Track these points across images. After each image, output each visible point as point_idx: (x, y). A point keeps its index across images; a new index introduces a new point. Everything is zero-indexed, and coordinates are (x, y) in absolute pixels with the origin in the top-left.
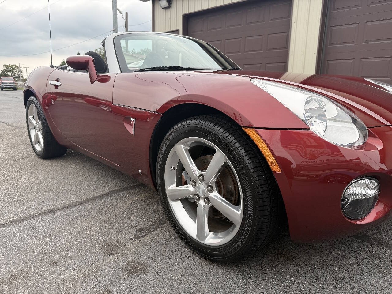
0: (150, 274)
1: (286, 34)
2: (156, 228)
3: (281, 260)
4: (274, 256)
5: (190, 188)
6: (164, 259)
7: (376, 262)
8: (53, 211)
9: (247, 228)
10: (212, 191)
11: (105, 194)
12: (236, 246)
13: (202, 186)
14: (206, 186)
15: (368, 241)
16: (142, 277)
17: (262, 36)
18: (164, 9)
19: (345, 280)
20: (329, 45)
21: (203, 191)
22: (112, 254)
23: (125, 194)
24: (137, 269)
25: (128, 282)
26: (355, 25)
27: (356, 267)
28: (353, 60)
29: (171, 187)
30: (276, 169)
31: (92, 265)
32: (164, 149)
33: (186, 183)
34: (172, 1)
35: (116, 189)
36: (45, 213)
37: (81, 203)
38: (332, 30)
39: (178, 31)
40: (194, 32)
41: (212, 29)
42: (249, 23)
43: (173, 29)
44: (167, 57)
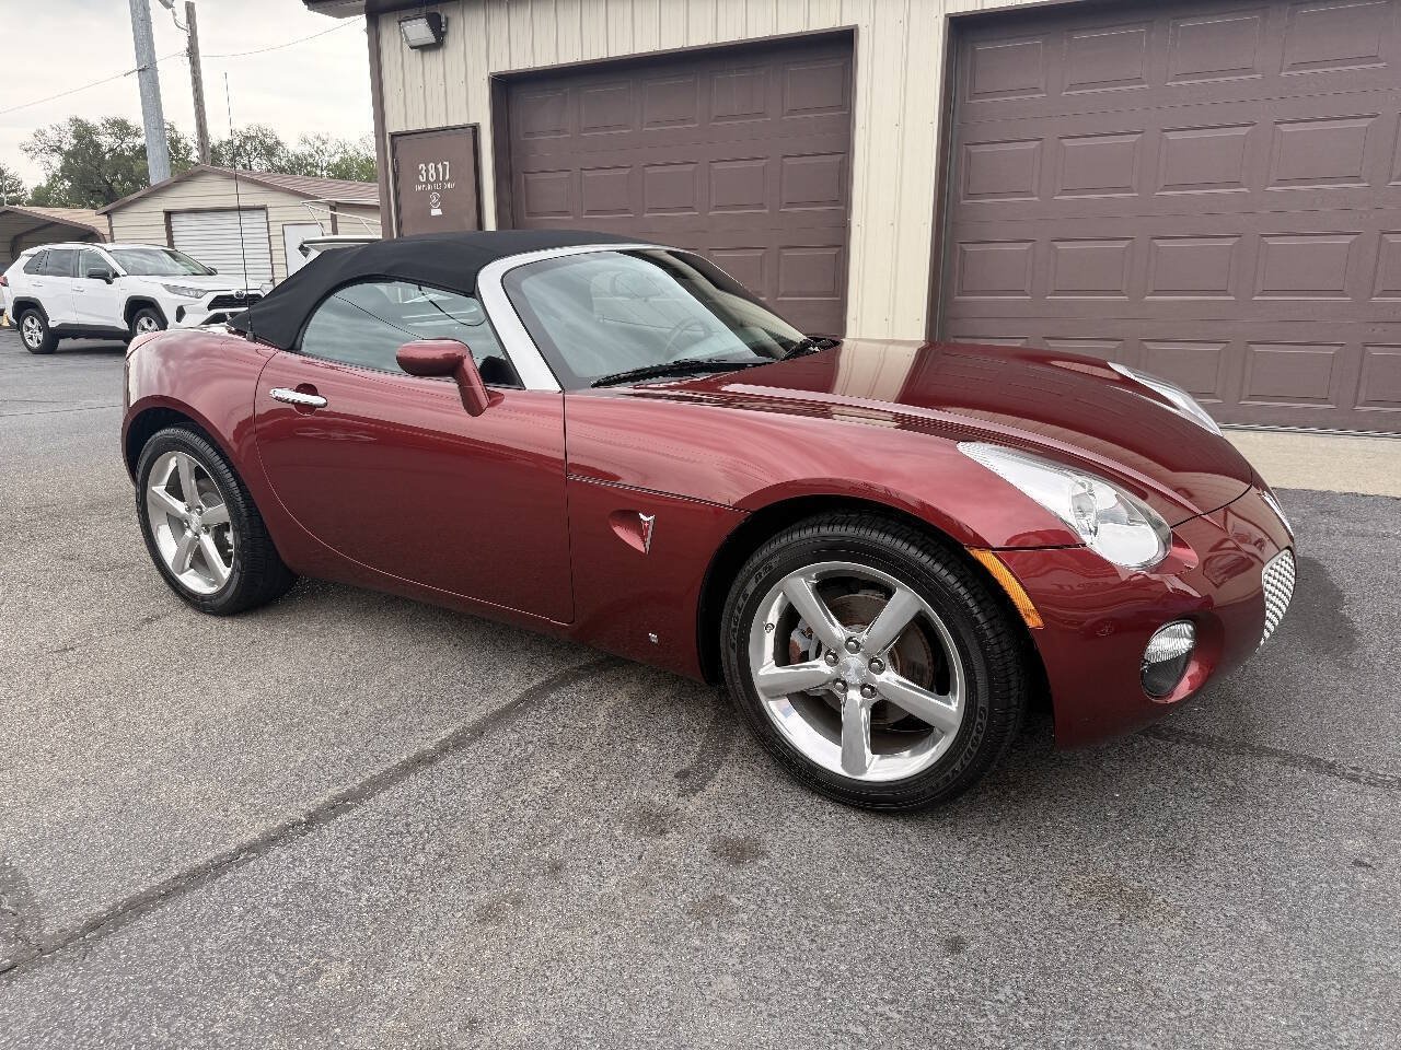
0: (774, 855)
2: (718, 765)
3: (1012, 793)
4: (997, 789)
5: (821, 666)
7: (1182, 773)
9: (974, 734)
10: (881, 670)
11: (521, 701)
12: (949, 773)
13: (854, 661)
14: (867, 662)
15: (1158, 735)
16: (765, 863)
17: (764, 160)
18: (418, 51)
19: (1139, 811)
20: (965, 199)
21: (858, 672)
22: (663, 832)
23: (567, 694)
24: (741, 850)
25: (743, 877)
26: (1033, 145)
27: (1151, 786)
28: (1030, 244)
29: (766, 668)
30: (1033, 621)
31: (640, 858)
32: (751, 587)
33: (804, 657)
34: (447, 26)
35: (536, 682)
36: (408, 768)
37: (478, 731)
38: (969, 155)
39: (475, 129)
40: (531, 134)
41: (595, 128)
42: (719, 118)
43: (457, 120)
44: (436, 212)
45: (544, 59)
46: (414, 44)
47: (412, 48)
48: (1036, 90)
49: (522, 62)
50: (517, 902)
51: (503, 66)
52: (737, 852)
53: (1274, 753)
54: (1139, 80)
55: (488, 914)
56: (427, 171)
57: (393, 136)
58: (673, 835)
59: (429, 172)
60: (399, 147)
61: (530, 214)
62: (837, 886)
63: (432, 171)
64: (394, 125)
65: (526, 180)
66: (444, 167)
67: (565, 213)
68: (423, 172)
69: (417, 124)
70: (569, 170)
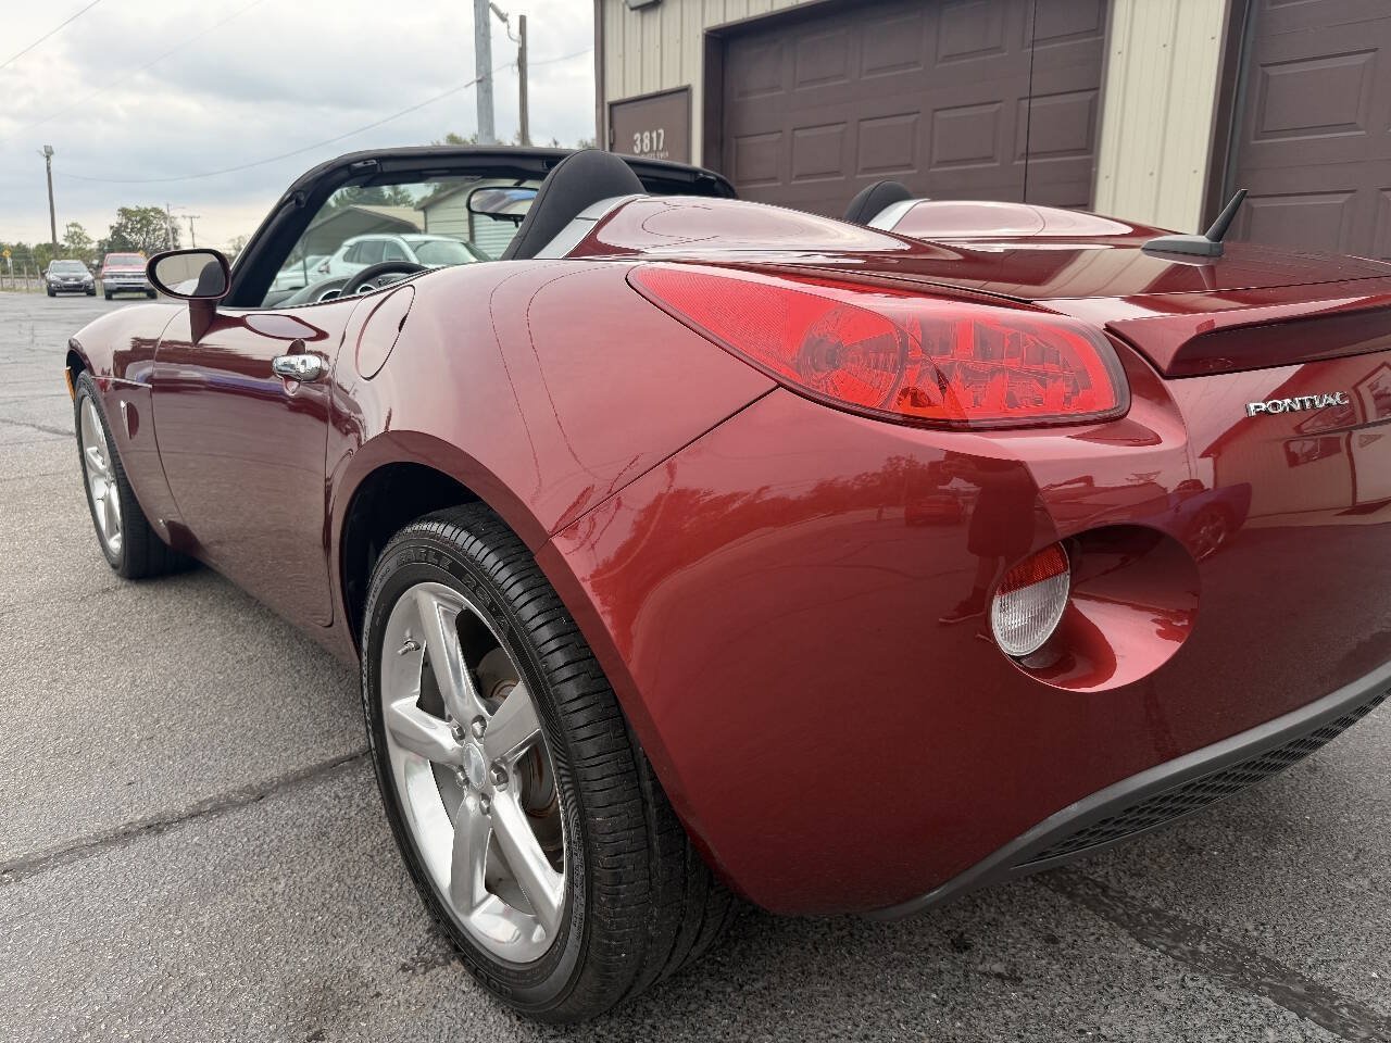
1: (1090, 95)
8: (156, 827)
17: (998, 105)
18: (638, 12)
20: (1256, 139)
22: (318, 1036)
26: (1362, 59)
38: (1266, 78)
39: (686, 90)
40: (744, 94)
41: (810, 82)
42: (949, 57)
43: (669, 85)
45: (760, 7)
46: (633, 4)
47: (632, 9)
49: (736, 14)
51: (716, 19)
56: (642, 141)
57: (612, 105)
59: (644, 142)
60: (617, 118)
63: (647, 141)
64: (613, 95)
65: (737, 145)
66: (658, 135)
67: (774, 179)
68: (638, 142)
69: (633, 92)
70: (781, 131)
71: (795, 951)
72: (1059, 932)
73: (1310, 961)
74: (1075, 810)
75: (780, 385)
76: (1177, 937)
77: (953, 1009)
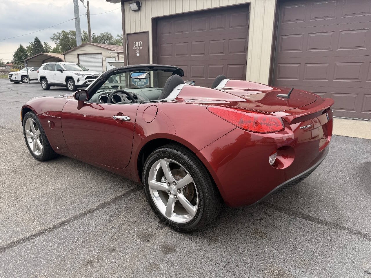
0: (178, 252)
1: (245, 39)
3: (258, 236)
4: (253, 234)
6: (184, 241)
7: (315, 233)
8: (91, 211)
11: (124, 195)
15: (310, 220)
16: (174, 254)
17: (224, 40)
18: (134, 12)
19: (297, 246)
20: (280, 51)
22: (148, 241)
24: (169, 249)
25: (166, 258)
26: (301, 36)
27: (303, 237)
28: (299, 64)
31: (138, 249)
34: (141, 5)
35: (130, 189)
36: (85, 213)
37: (109, 204)
38: (282, 38)
39: (148, 32)
40: (162, 34)
41: (179, 32)
42: (212, 29)
43: (143, 30)
44: (138, 55)
45: (166, 13)
46: (133, 10)
47: (132, 11)
48: (302, 20)
49: (160, 14)
50: (99, 260)
51: (155, 15)
52: (167, 250)
53: (347, 229)
54: (333, 16)
55: (90, 263)
57: (127, 34)
58: (151, 242)
59: (136, 44)
60: (129, 38)
61: (161, 55)
62: (194, 264)
63: (137, 44)
64: (128, 32)
65: (161, 46)
66: (140, 43)
67: (170, 55)
68: (135, 44)
69: (133, 31)
70: (172, 43)
71: (224, 219)
72: (267, 212)
73: (306, 212)
74: (279, 186)
75: (237, 127)
76: (286, 211)
77: (253, 225)
